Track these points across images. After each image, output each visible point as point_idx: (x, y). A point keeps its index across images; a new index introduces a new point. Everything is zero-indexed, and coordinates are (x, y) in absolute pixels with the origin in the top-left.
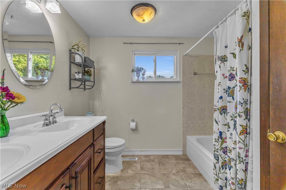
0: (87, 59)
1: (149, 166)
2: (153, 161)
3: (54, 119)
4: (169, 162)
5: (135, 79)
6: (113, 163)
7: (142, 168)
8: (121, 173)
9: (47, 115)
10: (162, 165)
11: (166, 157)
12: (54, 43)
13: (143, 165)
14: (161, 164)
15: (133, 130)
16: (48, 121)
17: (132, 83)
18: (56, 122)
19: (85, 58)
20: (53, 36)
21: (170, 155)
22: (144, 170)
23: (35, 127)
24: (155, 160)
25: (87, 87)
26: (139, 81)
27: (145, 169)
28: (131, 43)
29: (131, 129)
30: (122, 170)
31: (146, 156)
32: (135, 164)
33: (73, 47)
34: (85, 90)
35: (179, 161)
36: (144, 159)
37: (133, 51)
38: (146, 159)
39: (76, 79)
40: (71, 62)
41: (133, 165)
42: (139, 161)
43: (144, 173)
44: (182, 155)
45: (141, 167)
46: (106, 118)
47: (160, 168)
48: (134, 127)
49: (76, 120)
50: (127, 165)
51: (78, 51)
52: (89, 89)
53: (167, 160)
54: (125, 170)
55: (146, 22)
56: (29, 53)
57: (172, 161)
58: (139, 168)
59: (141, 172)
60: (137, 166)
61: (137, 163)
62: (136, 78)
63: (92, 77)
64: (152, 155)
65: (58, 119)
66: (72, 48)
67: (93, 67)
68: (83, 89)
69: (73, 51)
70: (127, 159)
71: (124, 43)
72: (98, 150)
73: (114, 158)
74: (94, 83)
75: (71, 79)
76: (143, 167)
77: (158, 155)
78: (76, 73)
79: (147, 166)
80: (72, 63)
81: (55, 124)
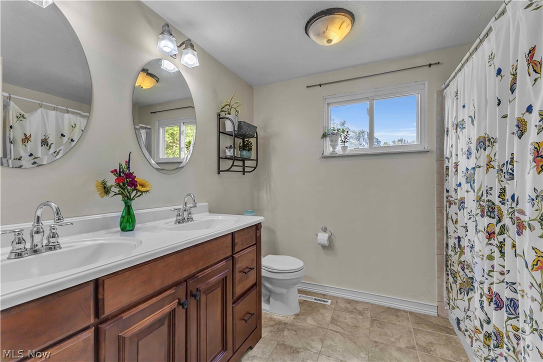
0: (243, 124)
1: (349, 321)
2: (361, 313)
3: (190, 215)
4: (397, 323)
5: (329, 150)
6: (280, 297)
7: (334, 321)
8: (294, 318)
9: (180, 209)
10: (377, 326)
11: (396, 312)
12: (194, 107)
13: (338, 316)
14: (376, 322)
15: (324, 247)
16: (180, 218)
17: (323, 159)
18: (192, 219)
19: (240, 123)
20: (192, 98)
21: (404, 311)
22: (338, 326)
23: (166, 224)
24: (366, 312)
25: (247, 169)
26: (336, 155)
27: (339, 324)
28: (320, 85)
29: (320, 246)
30: (297, 315)
31: (349, 302)
32: (322, 311)
33: (223, 110)
34: (244, 174)
35: (423, 327)
36: (343, 306)
37: (325, 98)
38: (348, 306)
39: (226, 158)
40: (220, 132)
41: (319, 311)
42: (333, 307)
43: (334, 329)
44: (435, 317)
45: (333, 319)
46: (263, 219)
47: (372, 329)
48: (326, 243)
49: (216, 218)
50: (308, 308)
51: (229, 114)
52: (249, 172)
53: (393, 318)
54: (302, 317)
55: (334, 42)
56: (182, 124)
57: (405, 323)
58: (329, 319)
59: (330, 327)
60: (327, 314)
61: (327, 309)
62: (331, 149)
63: (253, 152)
64: (362, 302)
65: (194, 216)
66: (221, 111)
67: (255, 136)
68: (242, 173)
69: (223, 115)
70: (311, 299)
71: (307, 87)
72: (245, 269)
73: (284, 291)
74: (257, 162)
75: (219, 158)
76: (336, 318)
77: (375, 305)
78: (227, 148)
79: (345, 318)
80: (222, 133)
81: (190, 223)
